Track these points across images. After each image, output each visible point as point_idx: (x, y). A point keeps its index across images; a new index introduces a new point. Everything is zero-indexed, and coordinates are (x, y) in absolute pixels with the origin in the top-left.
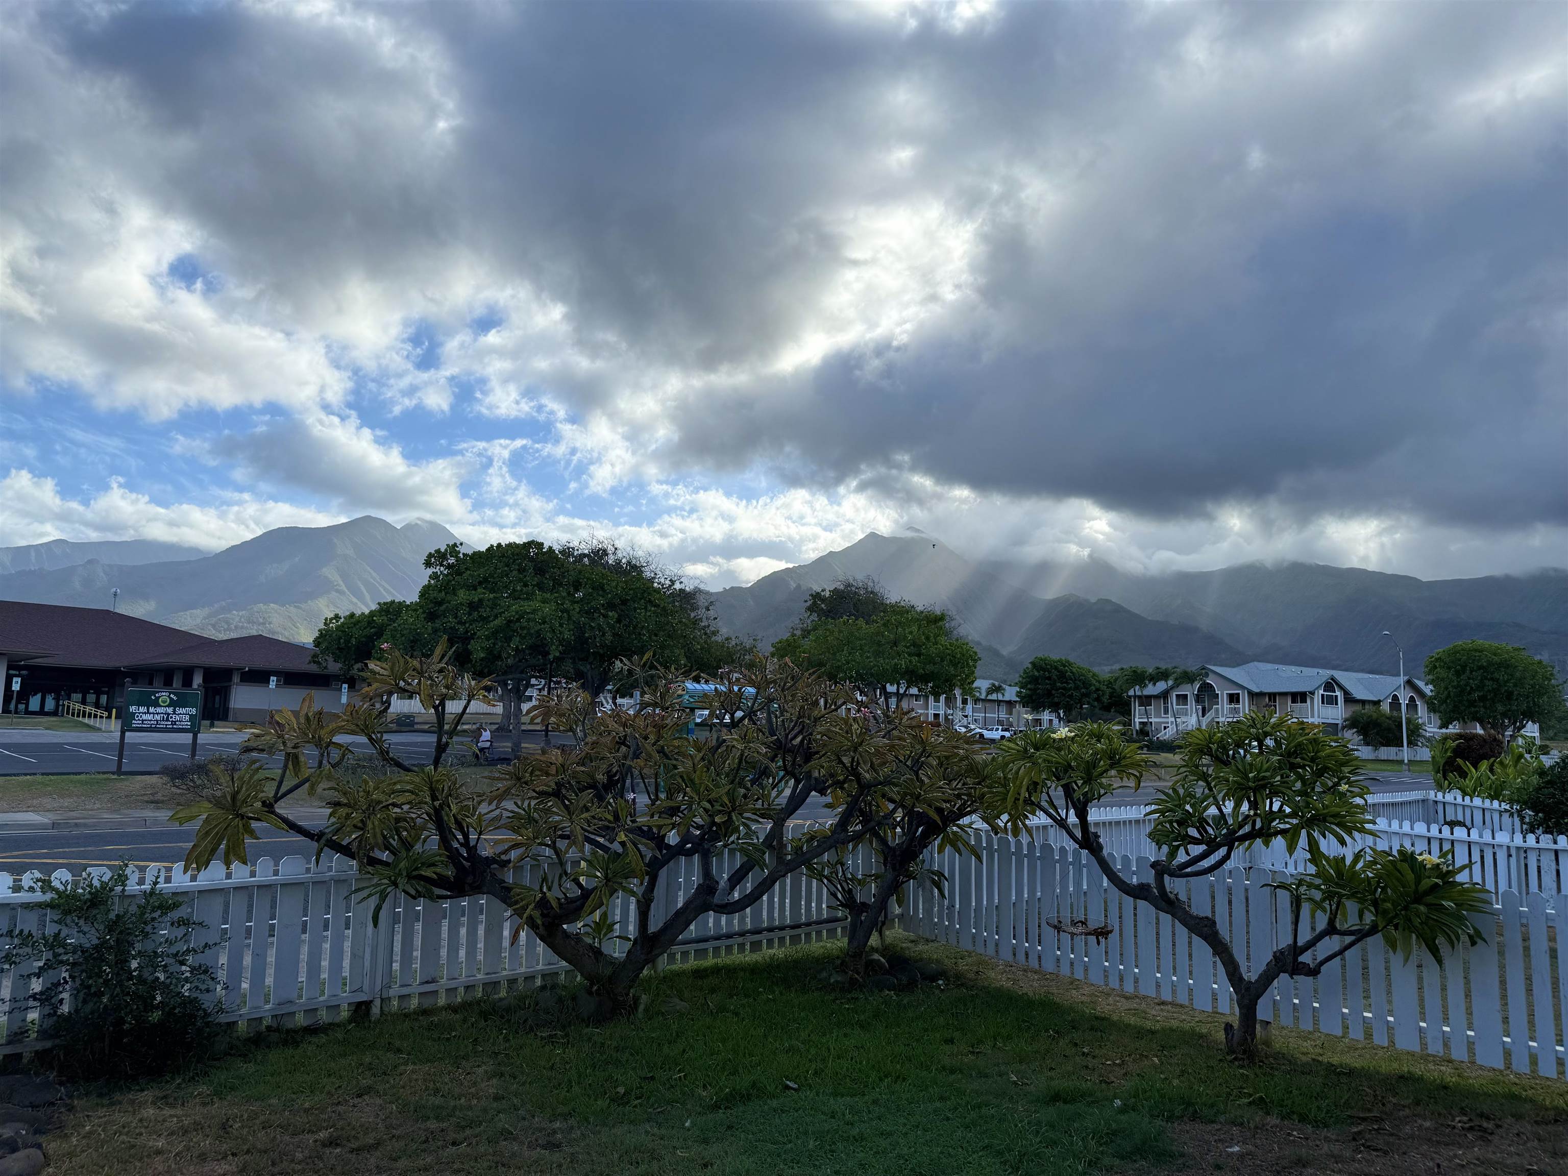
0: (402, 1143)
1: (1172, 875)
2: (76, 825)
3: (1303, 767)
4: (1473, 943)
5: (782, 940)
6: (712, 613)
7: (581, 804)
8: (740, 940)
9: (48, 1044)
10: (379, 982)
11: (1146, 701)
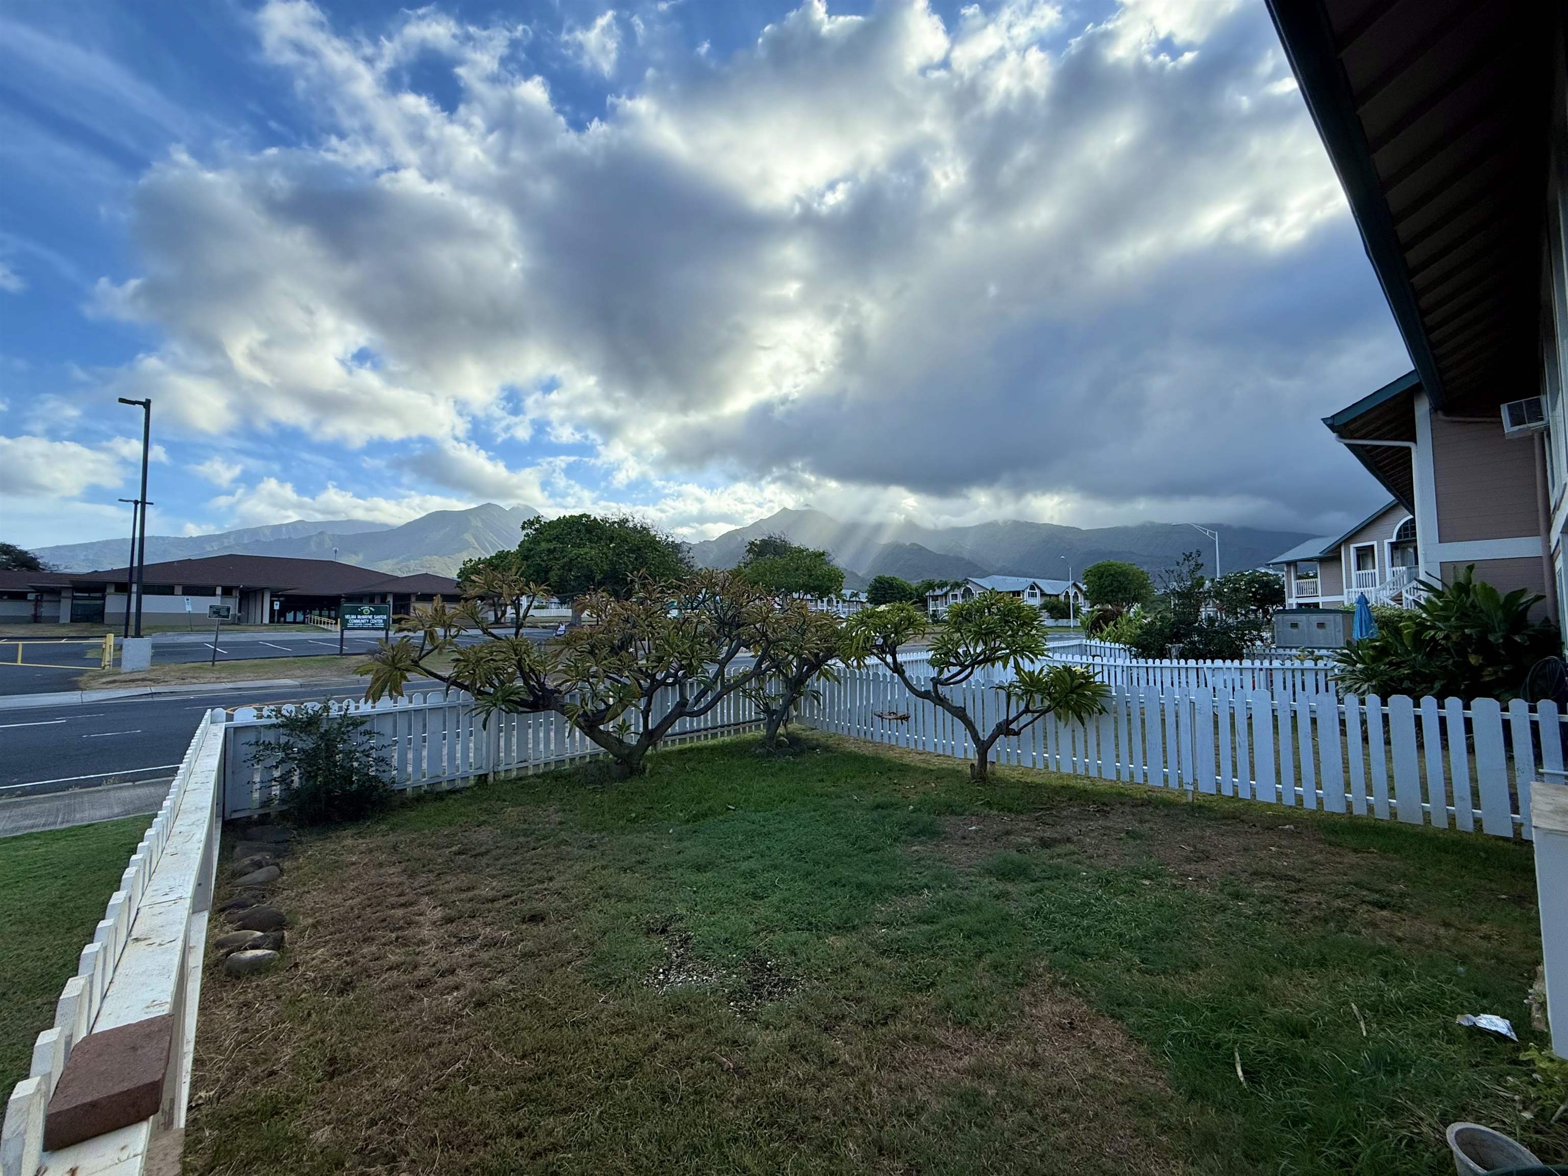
0: (502, 851)
1: (942, 684)
2: (316, 685)
3: (1012, 622)
4: (1101, 713)
5: (729, 732)
6: (691, 554)
7: (602, 656)
8: (705, 733)
9: (285, 807)
10: (492, 762)
11: (935, 598)
